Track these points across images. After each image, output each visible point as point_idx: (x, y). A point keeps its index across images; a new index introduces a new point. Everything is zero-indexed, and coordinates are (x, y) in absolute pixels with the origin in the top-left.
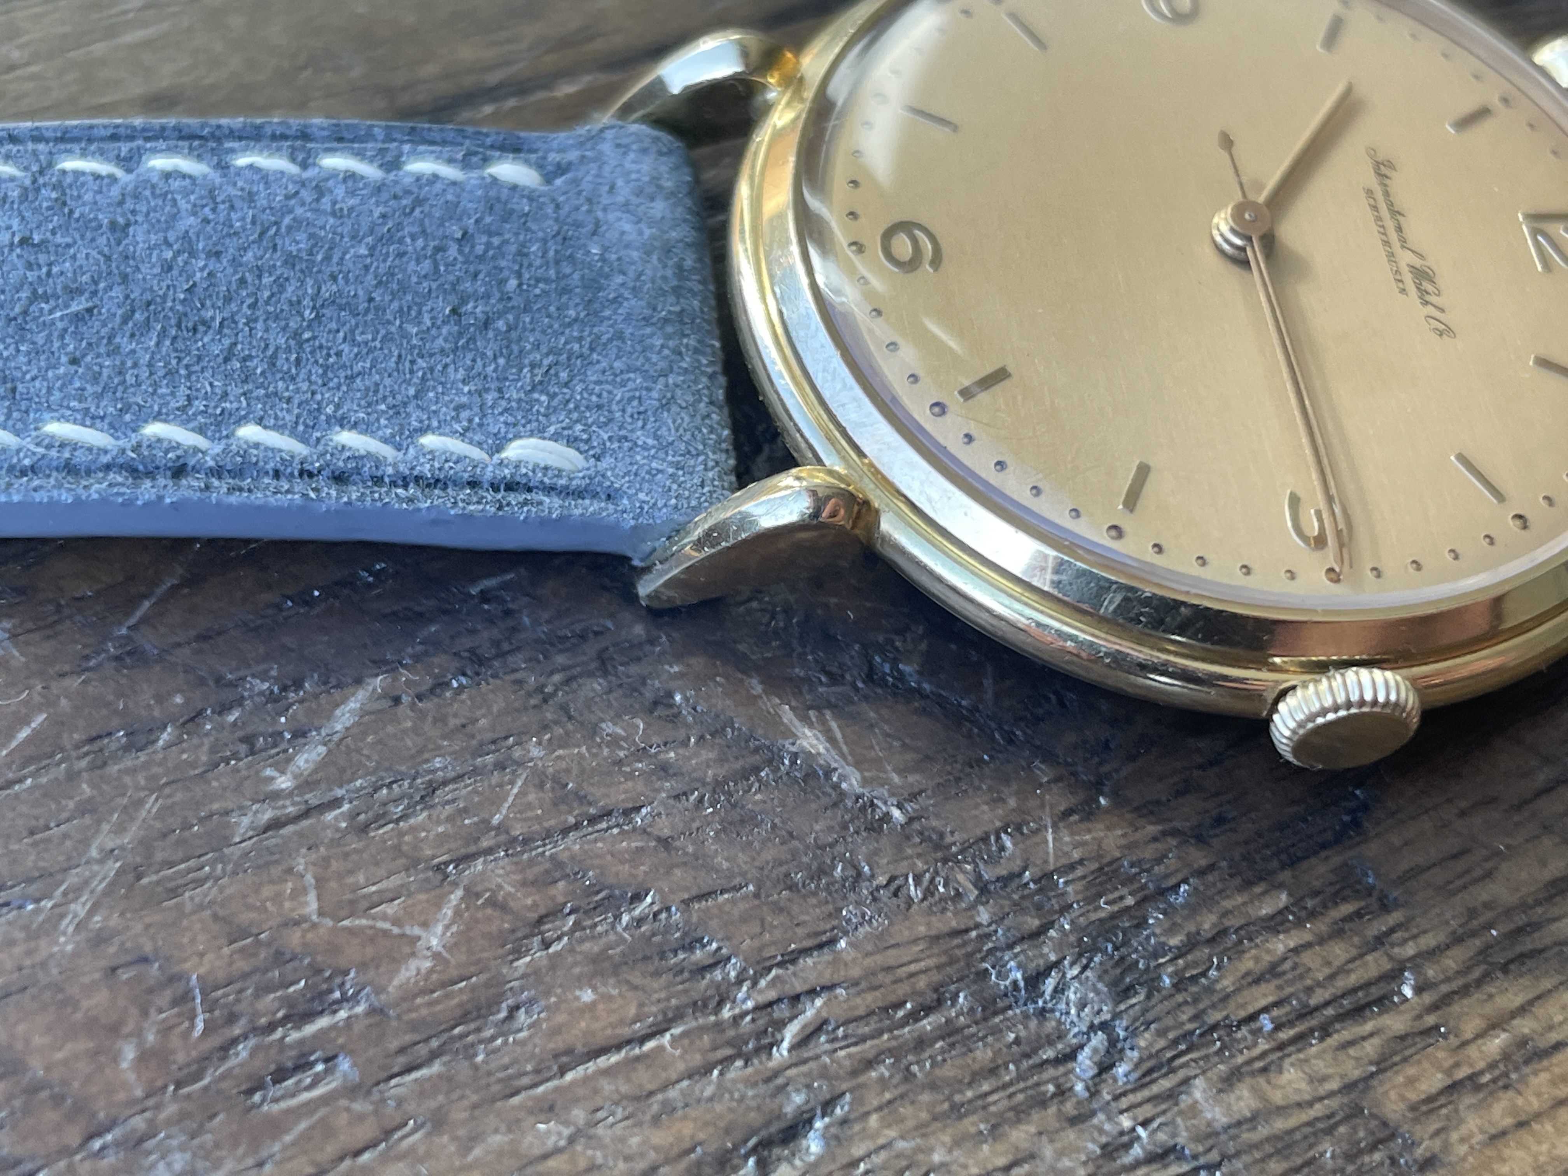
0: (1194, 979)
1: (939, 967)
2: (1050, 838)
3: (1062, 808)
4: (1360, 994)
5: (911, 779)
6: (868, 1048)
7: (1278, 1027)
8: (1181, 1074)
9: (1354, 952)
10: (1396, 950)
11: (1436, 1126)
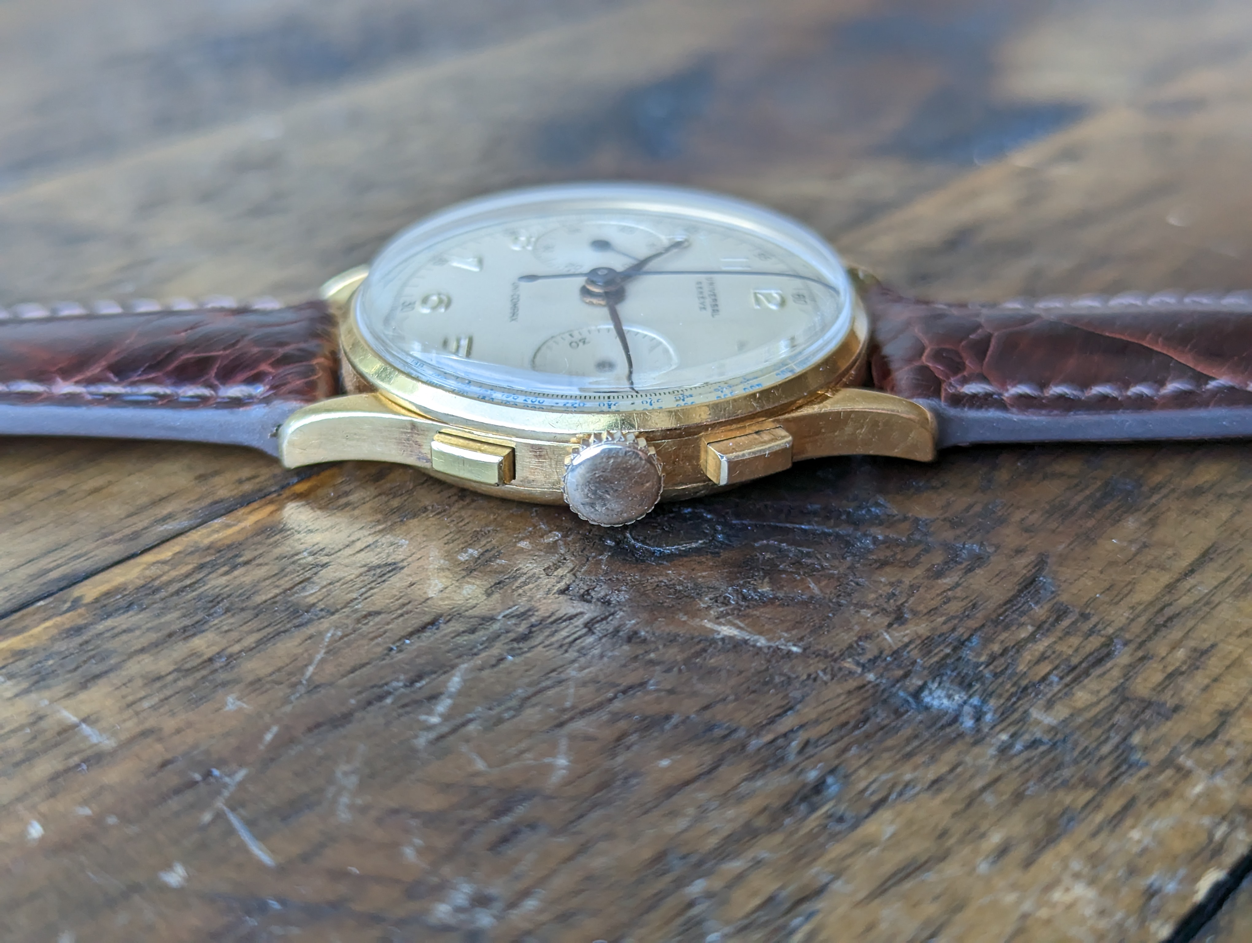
0: (1002, 672)
1: (859, 703)
2: (887, 637)
3: (886, 624)
4: (1096, 654)
5: (794, 632)
6: (841, 745)
7: (1061, 678)
8: (1021, 710)
9: (1081, 639)
10: (1103, 632)
11: (1171, 693)
